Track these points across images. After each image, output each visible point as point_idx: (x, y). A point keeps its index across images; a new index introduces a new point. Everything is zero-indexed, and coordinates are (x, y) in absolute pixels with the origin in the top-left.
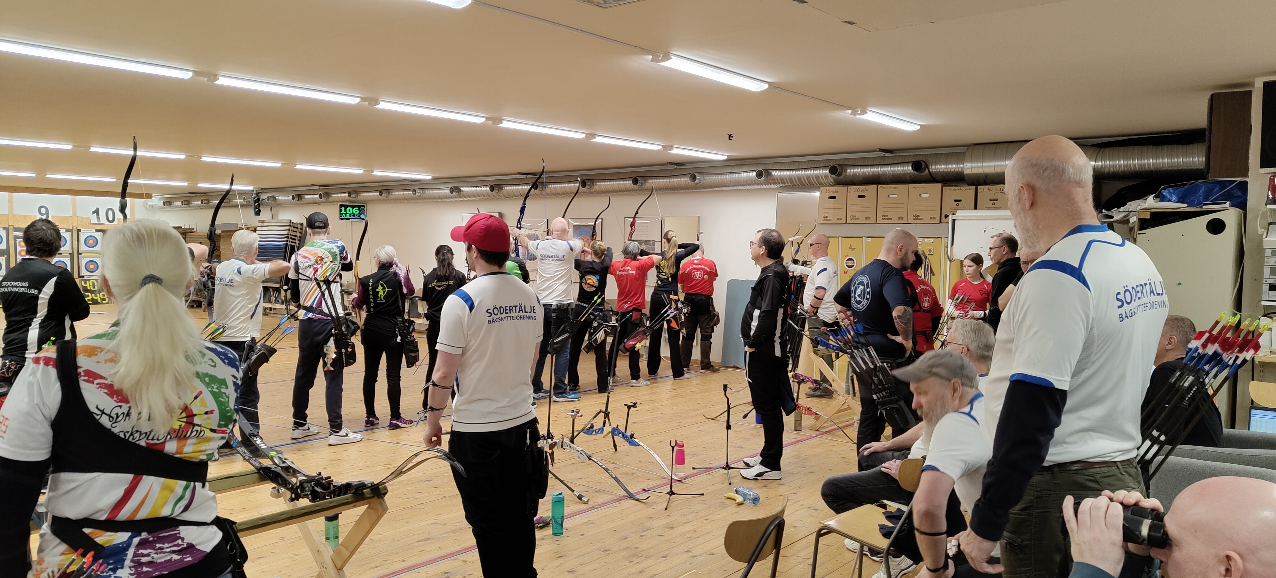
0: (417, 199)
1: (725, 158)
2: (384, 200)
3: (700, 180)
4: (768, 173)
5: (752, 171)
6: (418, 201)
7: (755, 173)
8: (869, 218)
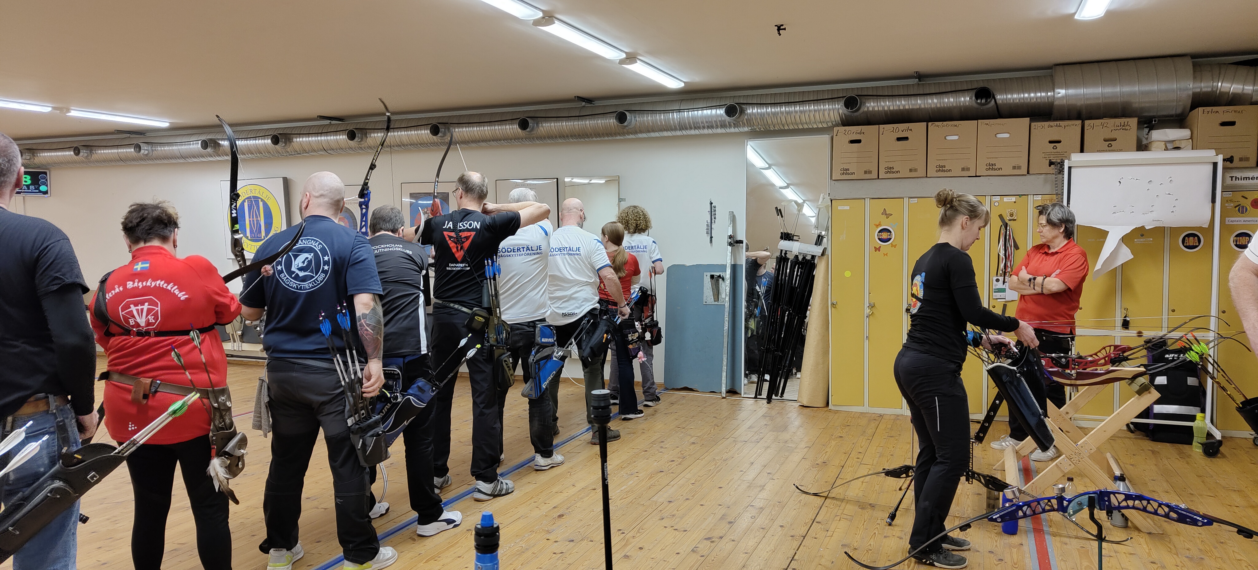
0: (141, 159)
1: (681, 85)
2: (83, 162)
3: (632, 121)
4: (743, 109)
5: (719, 107)
6: (143, 162)
7: (722, 110)
8: (916, 170)
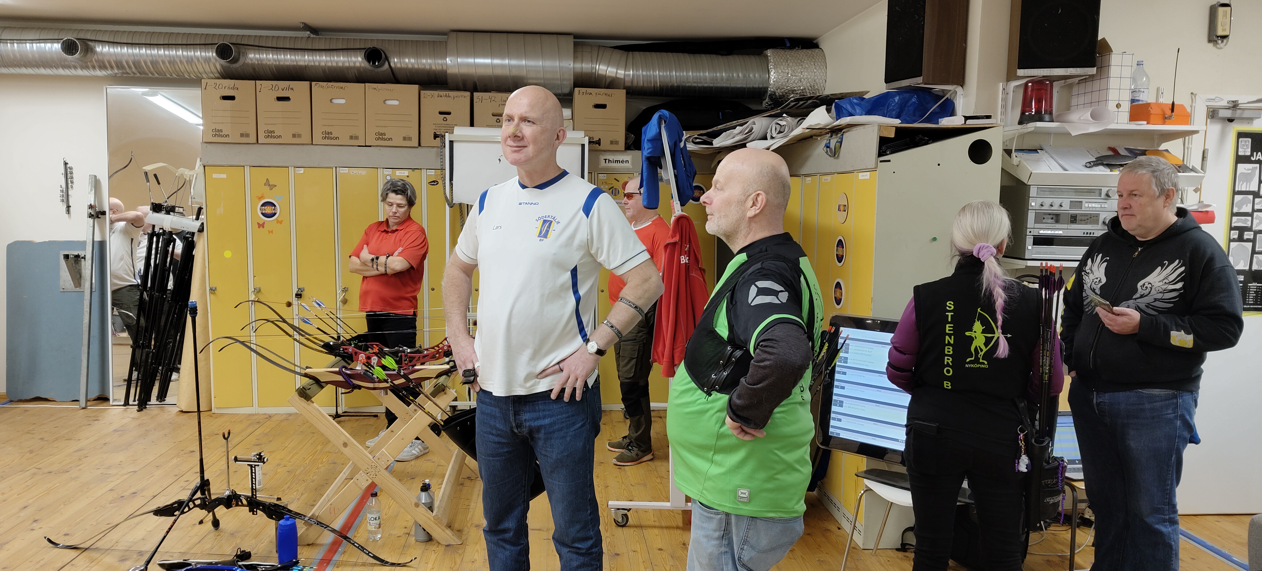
4: (87, 47)
5: (54, 41)
7: (58, 45)
8: (300, 136)
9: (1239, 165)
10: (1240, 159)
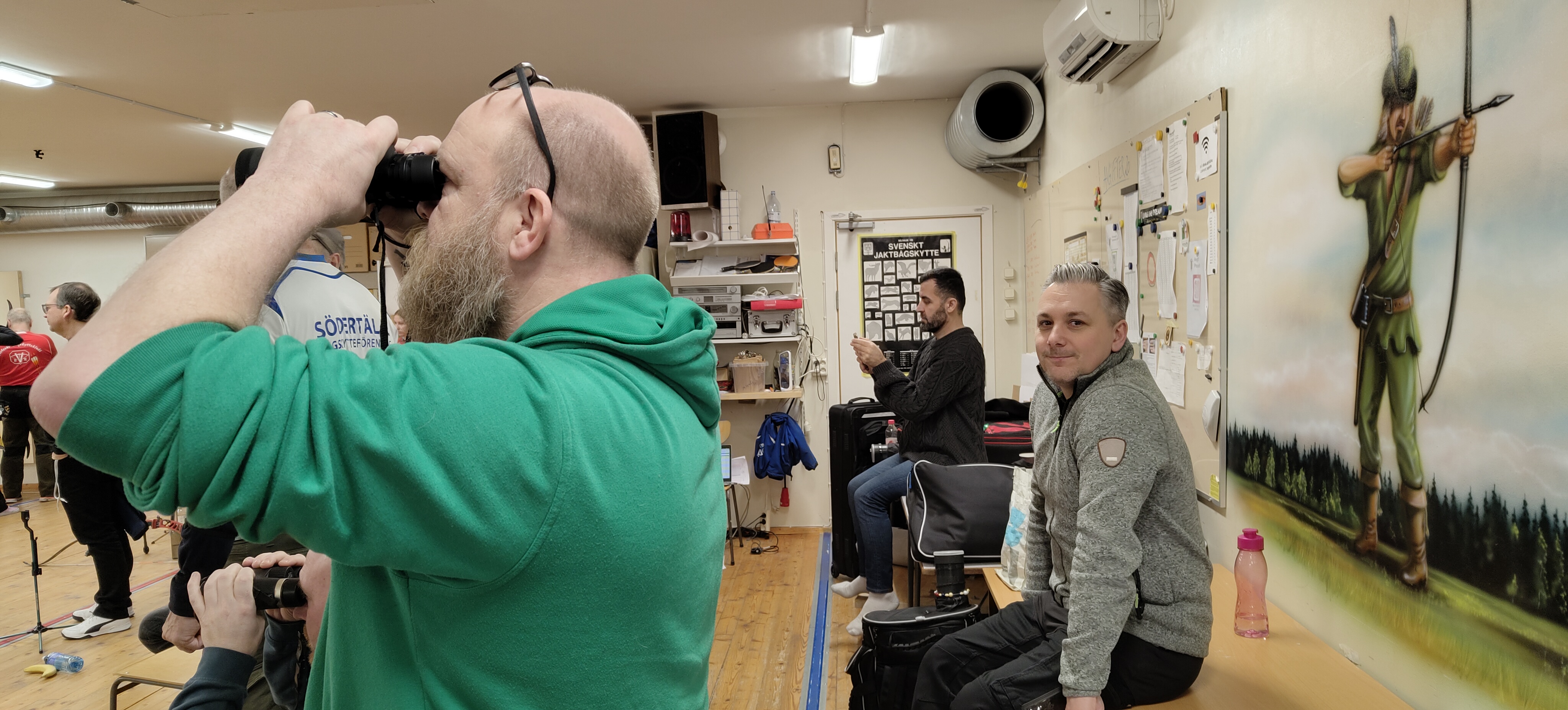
1: (51, 185)
3: (13, 217)
4: (125, 208)
5: (101, 205)
7: (104, 209)
9: (864, 262)
10: (865, 258)
